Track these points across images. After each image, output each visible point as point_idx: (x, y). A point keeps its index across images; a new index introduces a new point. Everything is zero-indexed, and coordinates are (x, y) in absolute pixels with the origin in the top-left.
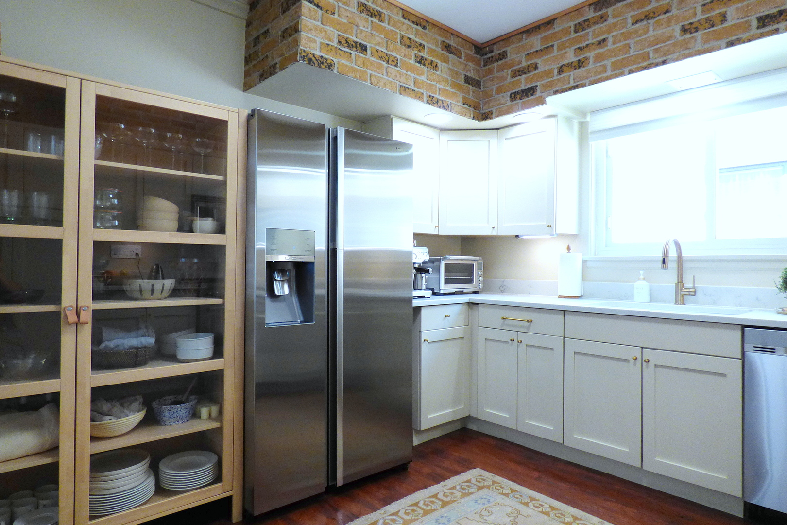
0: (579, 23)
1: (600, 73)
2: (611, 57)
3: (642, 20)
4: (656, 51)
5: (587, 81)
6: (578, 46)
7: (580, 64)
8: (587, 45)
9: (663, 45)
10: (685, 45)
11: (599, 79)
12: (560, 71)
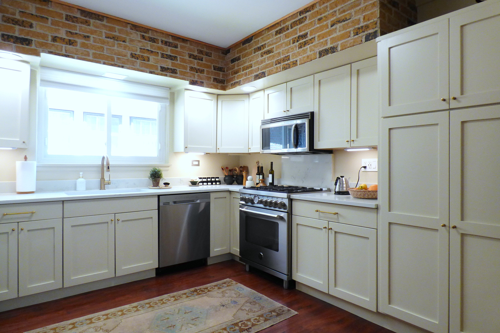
0: (70, 16)
1: (85, 55)
2: (92, 49)
3: (111, 38)
4: (118, 59)
5: (76, 56)
6: (69, 30)
7: (70, 43)
8: (76, 34)
9: (121, 57)
10: (133, 63)
12: (55, 39)
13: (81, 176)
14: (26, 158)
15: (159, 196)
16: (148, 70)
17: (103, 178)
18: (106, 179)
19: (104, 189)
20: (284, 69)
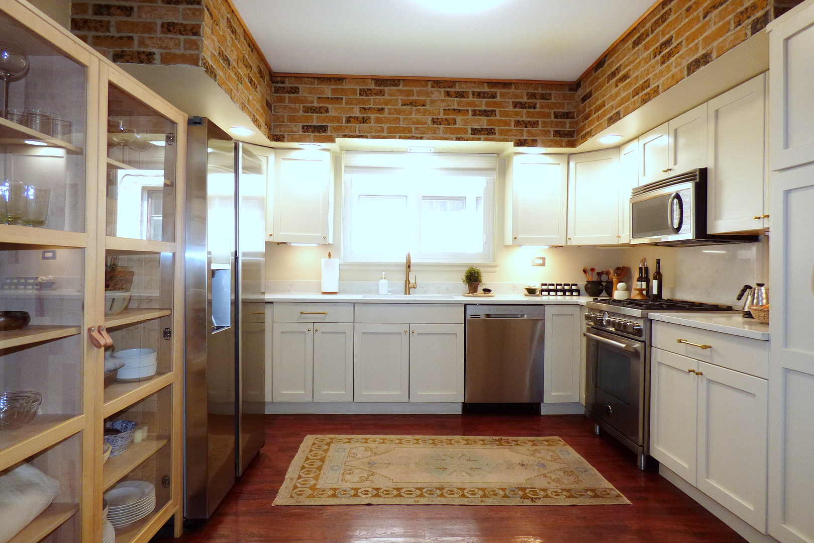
0: (363, 89)
1: (379, 132)
2: (386, 122)
3: (408, 105)
4: (417, 129)
5: (369, 135)
6: (362, 106)
7: (364, 120)
8: (370, 108)
9: (421, 126)
10: (434, 131)
11: (378, 136)
12: (348, 120)
13: (383, 277)
14: (330, 255)
15: (466, 305)
16: (454, 136)
17: (407, 281)
18: (412, 281)
19: (409, 294)
20: (643, 103)
